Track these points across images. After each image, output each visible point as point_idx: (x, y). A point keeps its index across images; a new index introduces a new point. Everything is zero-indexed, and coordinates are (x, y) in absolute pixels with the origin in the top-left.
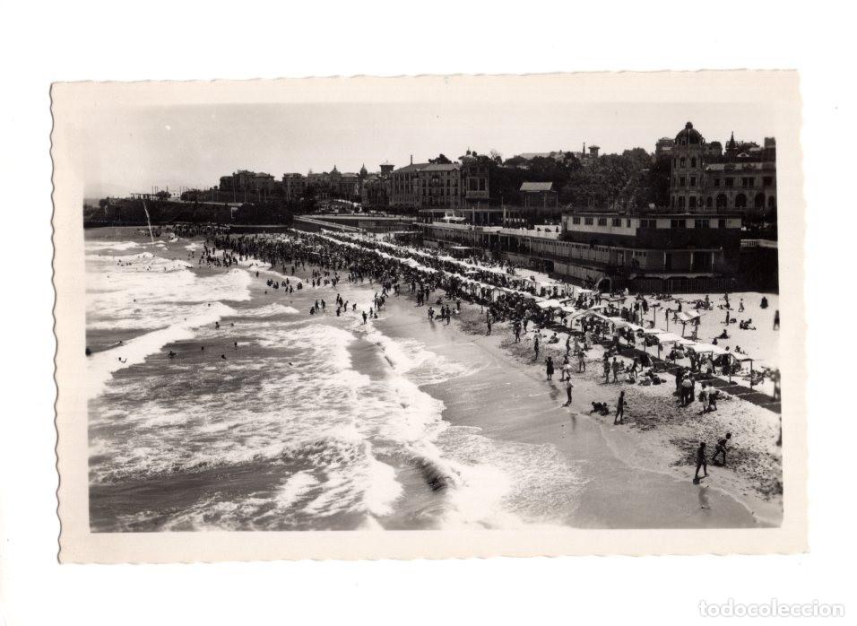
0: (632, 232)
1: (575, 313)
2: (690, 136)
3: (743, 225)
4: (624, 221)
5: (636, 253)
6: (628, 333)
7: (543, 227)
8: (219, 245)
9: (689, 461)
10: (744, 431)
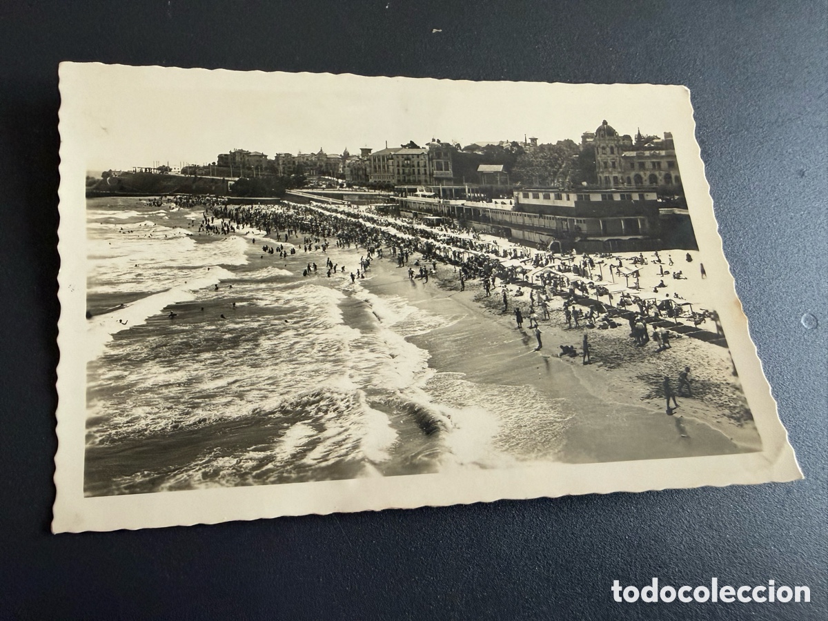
0: (571, 204)
1: (534, 270)
2: (606, 131)
3: (658, 198)
4: (564, 196)
5: (577, 221)
6: (581, 286)
7: (499, 201)
8: (217, 214)
9: (658, 394)
10: (701, 365)
